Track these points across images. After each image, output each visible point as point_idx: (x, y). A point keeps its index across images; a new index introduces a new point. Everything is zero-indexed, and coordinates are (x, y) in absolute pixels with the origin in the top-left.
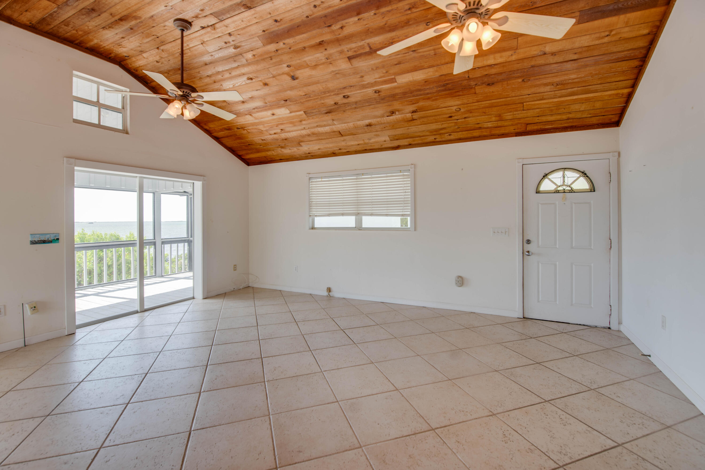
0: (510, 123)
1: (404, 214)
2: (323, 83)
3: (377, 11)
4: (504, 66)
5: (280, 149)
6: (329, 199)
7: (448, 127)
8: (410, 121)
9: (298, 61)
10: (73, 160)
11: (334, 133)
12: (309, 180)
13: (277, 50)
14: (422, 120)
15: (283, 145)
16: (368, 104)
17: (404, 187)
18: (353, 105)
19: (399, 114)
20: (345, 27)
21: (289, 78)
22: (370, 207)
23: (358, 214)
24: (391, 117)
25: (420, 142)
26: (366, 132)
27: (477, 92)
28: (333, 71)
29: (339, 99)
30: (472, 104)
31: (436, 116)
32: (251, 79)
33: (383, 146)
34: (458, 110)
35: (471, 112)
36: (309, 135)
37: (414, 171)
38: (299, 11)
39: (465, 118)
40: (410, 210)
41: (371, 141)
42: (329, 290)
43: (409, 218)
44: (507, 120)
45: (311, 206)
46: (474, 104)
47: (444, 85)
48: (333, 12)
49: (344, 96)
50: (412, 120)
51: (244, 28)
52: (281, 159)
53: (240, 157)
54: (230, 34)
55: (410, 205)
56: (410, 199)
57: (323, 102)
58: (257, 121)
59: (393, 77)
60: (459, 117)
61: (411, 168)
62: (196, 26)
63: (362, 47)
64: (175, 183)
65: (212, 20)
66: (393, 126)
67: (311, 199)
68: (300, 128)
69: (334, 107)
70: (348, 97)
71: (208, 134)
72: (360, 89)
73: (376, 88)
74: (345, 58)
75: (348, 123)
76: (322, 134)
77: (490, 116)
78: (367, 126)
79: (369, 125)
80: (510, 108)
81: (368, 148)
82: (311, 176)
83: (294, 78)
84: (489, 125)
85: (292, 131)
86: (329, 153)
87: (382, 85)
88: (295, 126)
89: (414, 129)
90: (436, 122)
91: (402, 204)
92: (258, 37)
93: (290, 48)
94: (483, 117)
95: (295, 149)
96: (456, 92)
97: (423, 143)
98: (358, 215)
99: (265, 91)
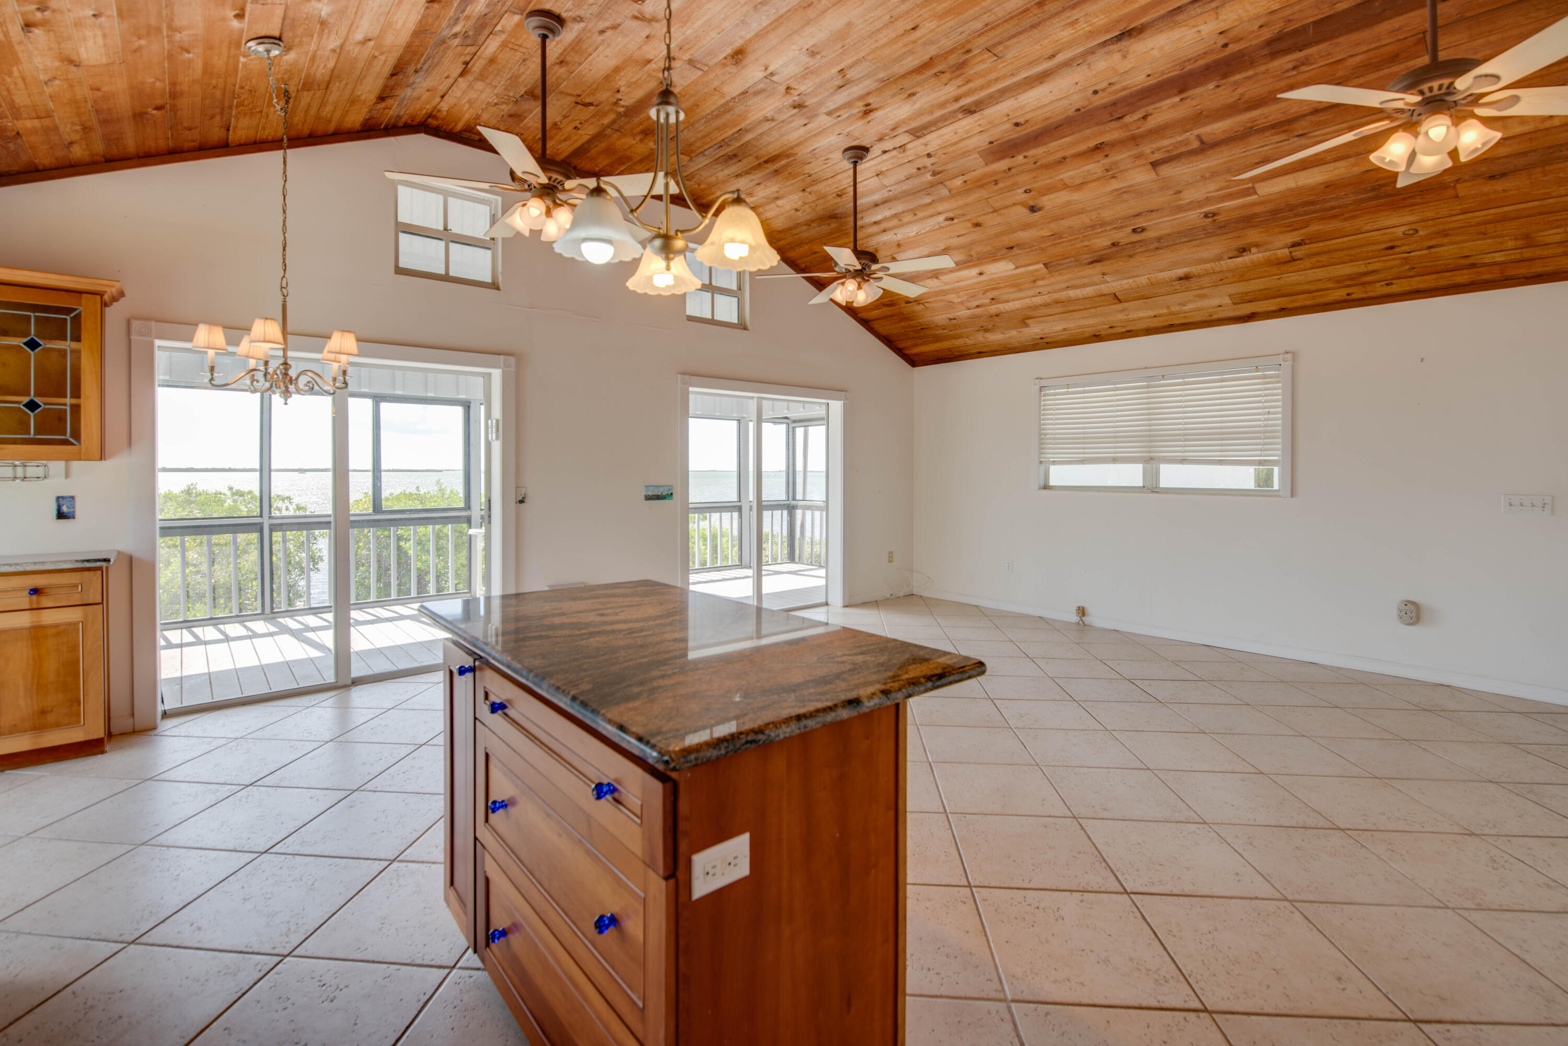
0: (1560, 250)
1: (1265, 461)
2: (1091, 211)
3: (1223, 81)
4: (1531, 139)
5: (981, 333)
6: (1084, 428)
7: (1385, 269)
8: (1285, 263)
9: (1048, 181)
10: (687, 377)
11: (1103, 298)
12: (1041, 391)
13: (1009, 169)
14: (1314, 260)
15: (990, 326)
16: (1185, 240)
17: (1266, 401)
18: (1152, 243)
19: (1259, 252)
20: (1151, 115)
21: (1025, 211)
22: (1180, 446)
23: (1152, 459)
24: (1238, 259)
25: (1308, 303)
26: (1175, 292)
27: (1461, 194)
28: (1116, 190)
29: (1123, 236)
30: (1448, 219)
31: (1351, 248)
32: (952, 219)
33: (1215, 317)
34: (1411, 232)
35: (1446, 235)
36: (1047, 305)
37: (1293, 366)
38: (1065, 103)
39: (1430, 247)
40: (1279, 452)
41: (1185, 308)
42: (1082, 612)
43: (1276, 470)
44: (1549, 244)
45: (1043, 444)
46: (1454, 218)
47: (1373, 189)
48: (1131, 95)
49: (1134, 231)
50: (1289, 262)
51: (956, 143)
52: (980, 353)
53: (900, 352)
54: (929, 155)
55: (1280, 440)
56: (1280, 428)
57: (1086, 243)
58: (948, 287)
59: (1250, 185)
60: (1412, 247)
61: (1285, 361)
62: (875, 151)
63: (1186, 142)
64: (776, 403)
65: (905, 139)
66: (1242, 275)
67: (1043, 429)
68: (1030, 293)
69: (1108, 251)
70: (1143, 230)
71: (851, 316)
72: (1172, 214)
73: (1206, 209)
74: (1144, 165)
75: (1138, 276)
76: (1077, 300)
77: (1500, 240)
78: (1181, 279)
79: (1187, 277)
80: (1557, 220)
81: (1177, 322)
82: (1043, 383)
83: (1033, 209)
84: (1499, 257)
85: (1014, 300)
86: (1087, 335)
87: (1223, 202)
88: (1021, 290)
89: (1293, 278)
90: (1352, 261)
91: (1260, 438)
92: (979, 153)
93: (1035, 163)
94: (1479, 242)
95: (1014, 333)
96: (1405, 199)
97: (1317, 305)
98: (1151, 462)
99: (977, 235)
